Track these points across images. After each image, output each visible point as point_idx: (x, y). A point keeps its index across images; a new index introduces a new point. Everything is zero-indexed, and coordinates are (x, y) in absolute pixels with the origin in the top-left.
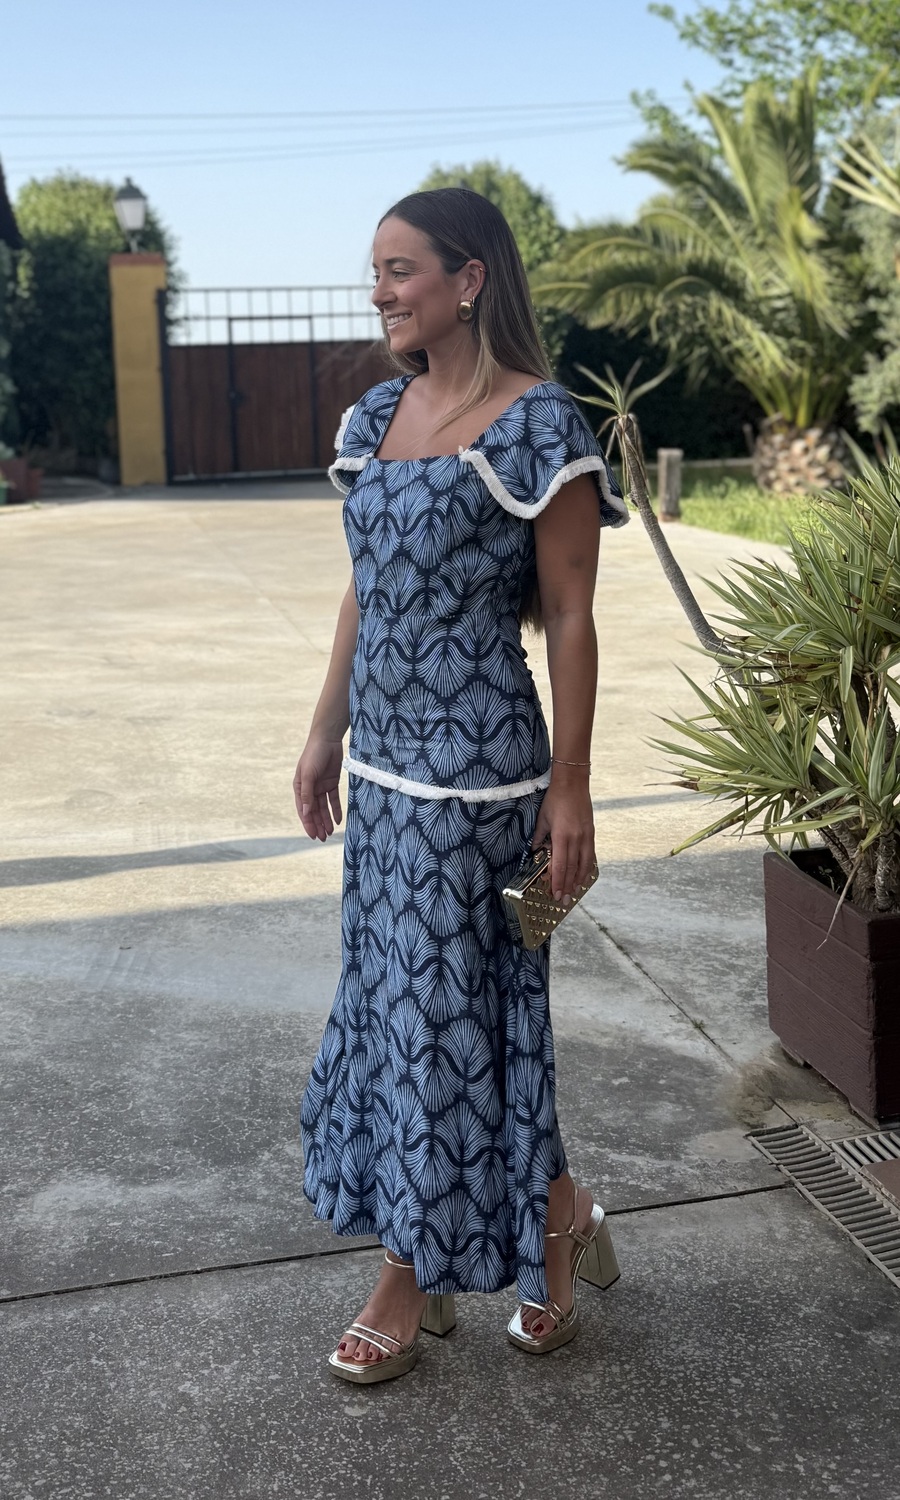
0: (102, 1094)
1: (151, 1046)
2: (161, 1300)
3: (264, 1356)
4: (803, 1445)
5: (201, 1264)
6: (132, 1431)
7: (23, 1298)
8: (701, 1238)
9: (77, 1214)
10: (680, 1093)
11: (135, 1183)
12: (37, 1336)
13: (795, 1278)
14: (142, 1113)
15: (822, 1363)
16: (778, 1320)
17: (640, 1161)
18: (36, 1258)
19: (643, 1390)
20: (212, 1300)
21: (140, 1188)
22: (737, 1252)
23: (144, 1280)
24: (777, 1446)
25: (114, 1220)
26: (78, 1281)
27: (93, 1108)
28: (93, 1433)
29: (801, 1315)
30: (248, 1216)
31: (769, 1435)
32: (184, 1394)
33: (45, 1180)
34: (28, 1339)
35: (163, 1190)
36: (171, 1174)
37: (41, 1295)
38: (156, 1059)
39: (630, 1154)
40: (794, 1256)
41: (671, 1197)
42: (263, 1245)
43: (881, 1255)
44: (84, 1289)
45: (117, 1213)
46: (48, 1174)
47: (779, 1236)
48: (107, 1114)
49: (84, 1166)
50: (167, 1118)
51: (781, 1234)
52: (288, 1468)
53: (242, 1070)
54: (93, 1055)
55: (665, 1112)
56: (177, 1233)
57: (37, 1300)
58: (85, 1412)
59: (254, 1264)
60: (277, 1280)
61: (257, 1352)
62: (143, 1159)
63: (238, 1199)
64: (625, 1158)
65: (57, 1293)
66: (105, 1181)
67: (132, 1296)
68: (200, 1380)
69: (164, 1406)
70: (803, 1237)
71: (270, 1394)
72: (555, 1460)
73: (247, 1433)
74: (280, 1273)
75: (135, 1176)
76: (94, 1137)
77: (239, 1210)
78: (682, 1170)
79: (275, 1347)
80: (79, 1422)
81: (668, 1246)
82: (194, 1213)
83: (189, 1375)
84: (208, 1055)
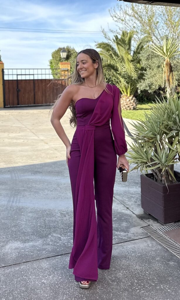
0: (15, 226)
1: (23, 216)
2: (35, 265)
3: (57, 274)
4: (162, 283)
5: (41, 257)
6: (34, 290)
7: (7, 266)
8: (136, 247)
9: (15, 249)
10: (127, 220)
11: (25, 243)
12: (11, 273)
13: (154, 253)
14: (24, 229)
15: (162, 268)
16: (153, 261)
17: (122, 233)
18: (8, 258)
19: (130, 275)
20: (45, 264)
21: (26, 244)
22: (143, 249)
23: (31, 261)
24: (157, 284)
25: (22, 250)
26: (18, 262)
27: (13, 229)
28: (26, 291)
29: (157, 260)
30: (49, 248)
31: (155, 282)
32: (43, 282)
33: (7, 243)
34: (10, 274)
35: (31, 244)
36: (32, 241)
37: (11, 265)
38: (25, 219)
39: (119, 232)
40: (154, 249)
41: (129, 240)
42: (53, 253)
43: (169, 248)
44: (19, 263)
45: (23, 249)
46: (7, 242)
47: (150, 246)
48: (17, 230)
49: (14, 240)
50: (29, 230)
51: (150, 245)
52: (66, 294)
53: (42, 220)
54: (12, 219)
55: (124, 224)
56: (35, 252)
57: (10, 266)
58: (24, 287)
59: (52, 257)
60: (57, 260)
61: (56, 273)
62: (26, 238)
63: (46, 244)
64: (119, 233)
65: (14, 265)
66: (19, 243)
67: (29, 264)
68: (46, 279)
69: (40, 285)
70: (154, 245)
71: (60, 281)
72: (117, 289)
73: (57, 288)
74: (57, 258)
75: (24, 241)
76: (15, 234)
77: (47, 247)
78: (130, 234)
79: (59, 272)
80: (23, 289)
81: (130, 249)
82: (38, 248)
83: (43, 279)
84: (34, 218)
